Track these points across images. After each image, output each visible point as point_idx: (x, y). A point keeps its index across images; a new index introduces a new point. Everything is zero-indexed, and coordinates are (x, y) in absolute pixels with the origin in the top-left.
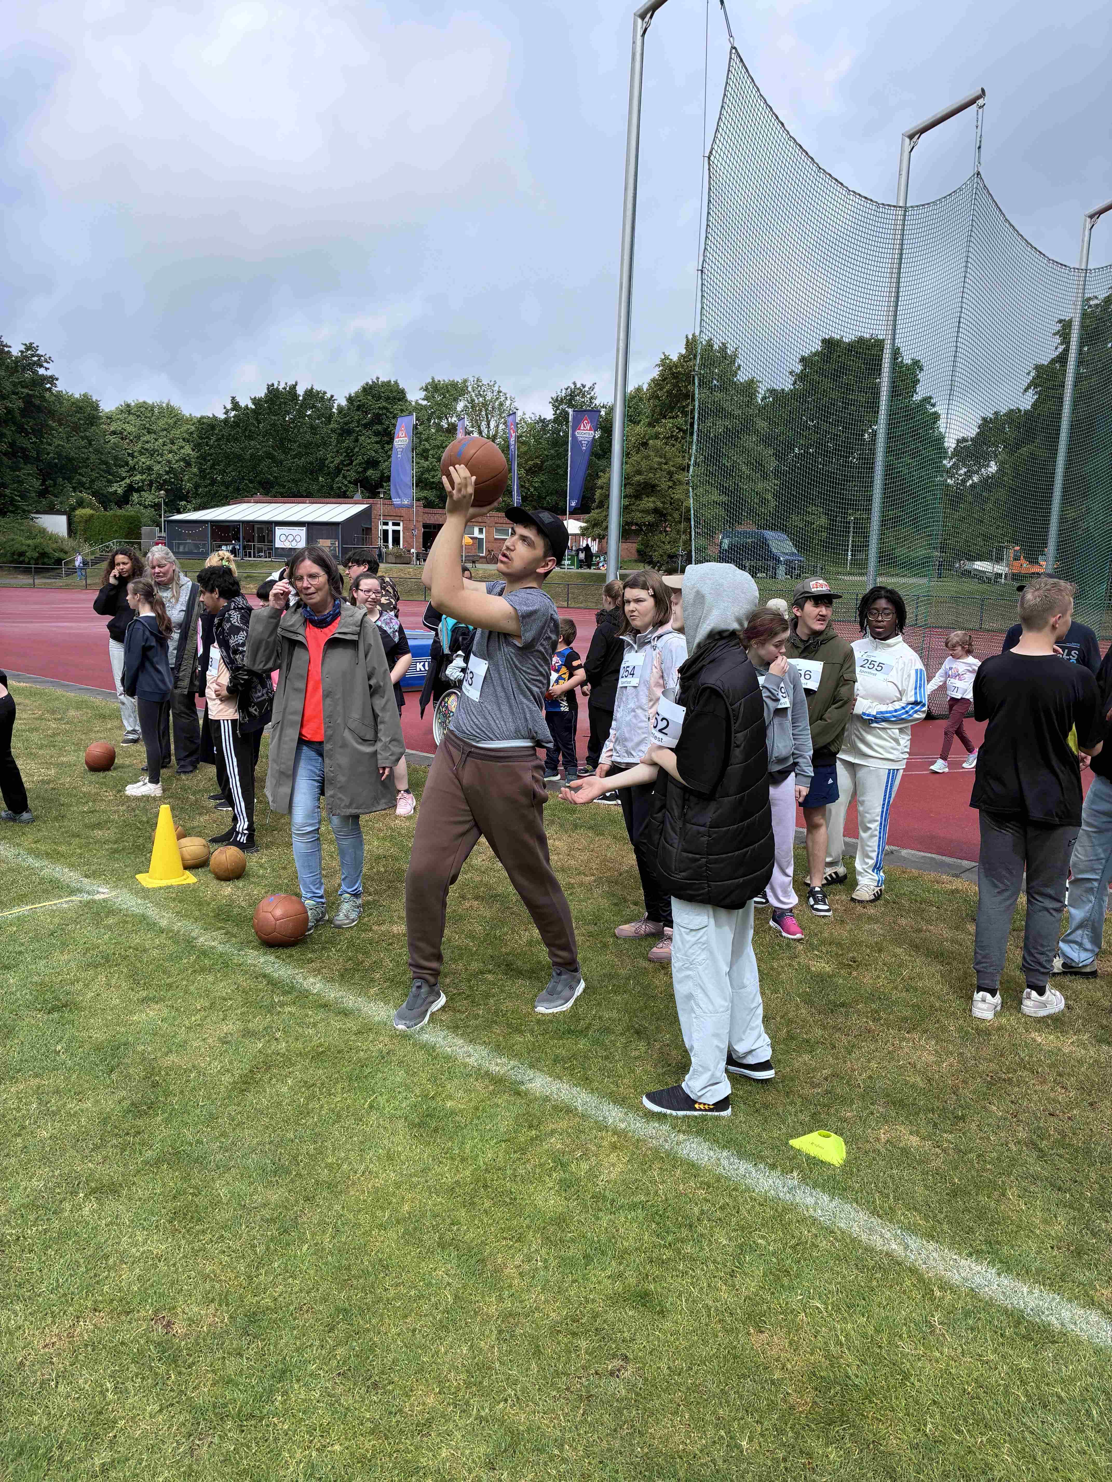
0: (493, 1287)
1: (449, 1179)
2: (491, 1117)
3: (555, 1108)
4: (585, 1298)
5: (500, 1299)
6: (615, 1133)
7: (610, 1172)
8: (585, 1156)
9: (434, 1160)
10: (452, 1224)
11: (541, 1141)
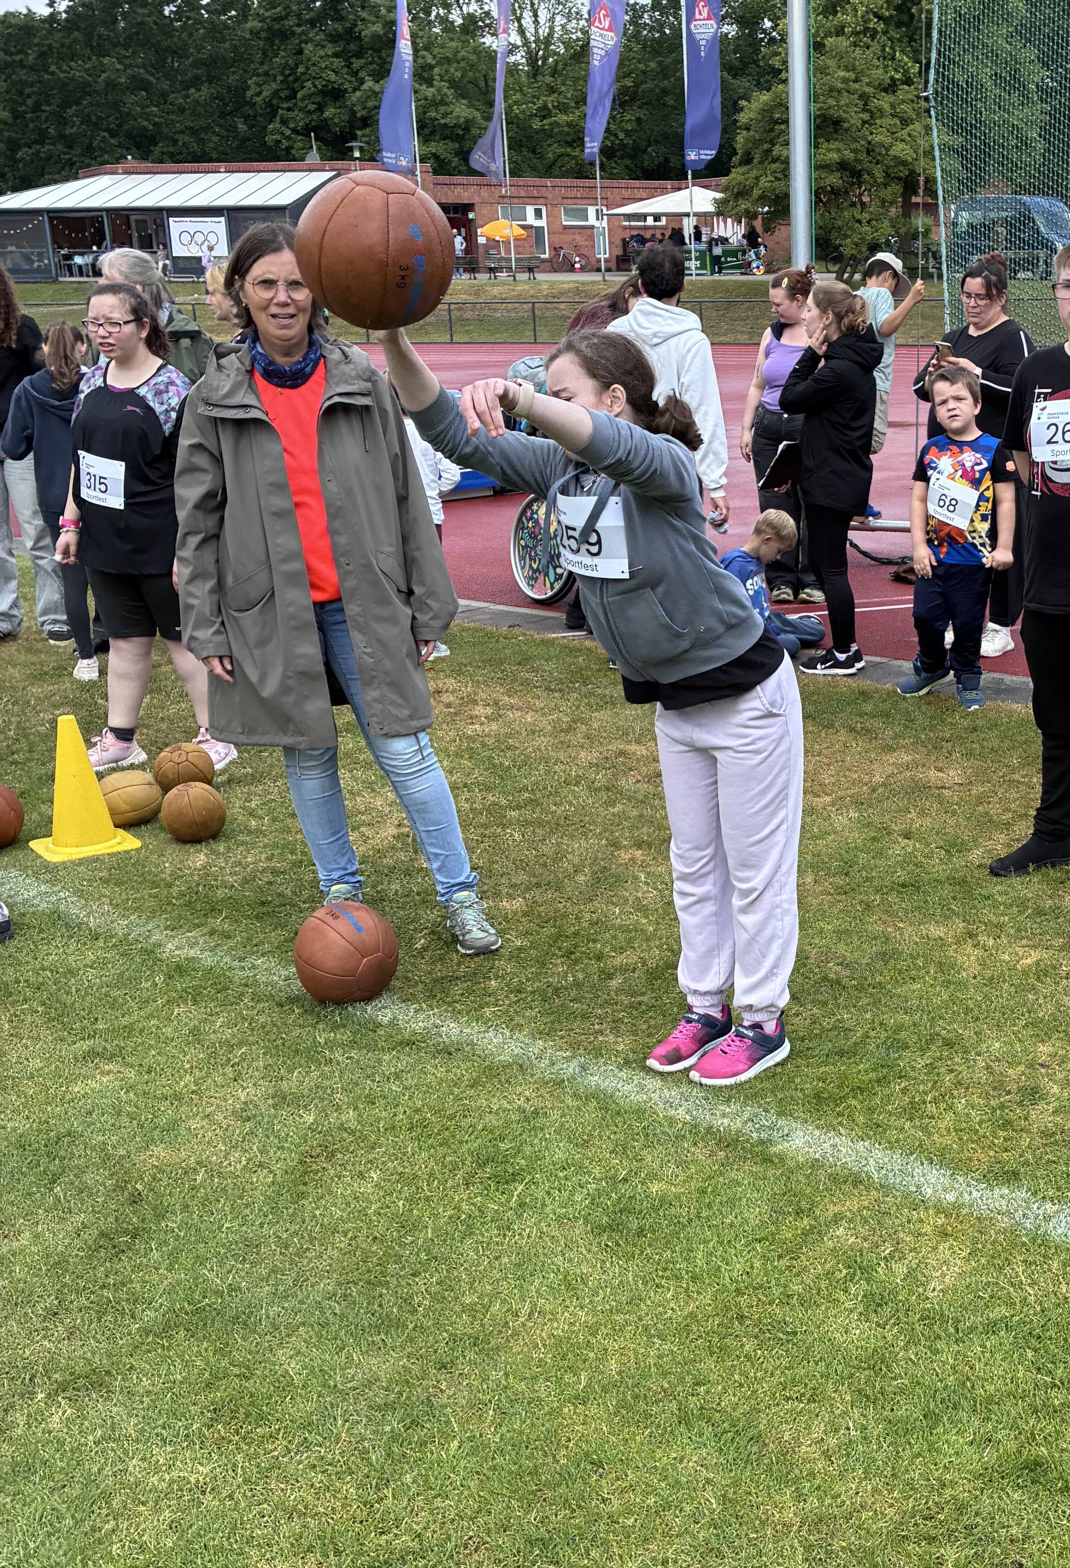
0: (783, 1480)
1: (677, 1312)
2: (732, 1202)
3: (834, 1178)
4: (938, 1479)
5: (799, 1497)
6: (940, 1210)
7: (944, 1275)
8: (898, 1254)
9: (645, 1283)
10: (698, 1384)
11: (819, 1233)
